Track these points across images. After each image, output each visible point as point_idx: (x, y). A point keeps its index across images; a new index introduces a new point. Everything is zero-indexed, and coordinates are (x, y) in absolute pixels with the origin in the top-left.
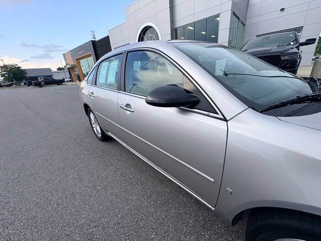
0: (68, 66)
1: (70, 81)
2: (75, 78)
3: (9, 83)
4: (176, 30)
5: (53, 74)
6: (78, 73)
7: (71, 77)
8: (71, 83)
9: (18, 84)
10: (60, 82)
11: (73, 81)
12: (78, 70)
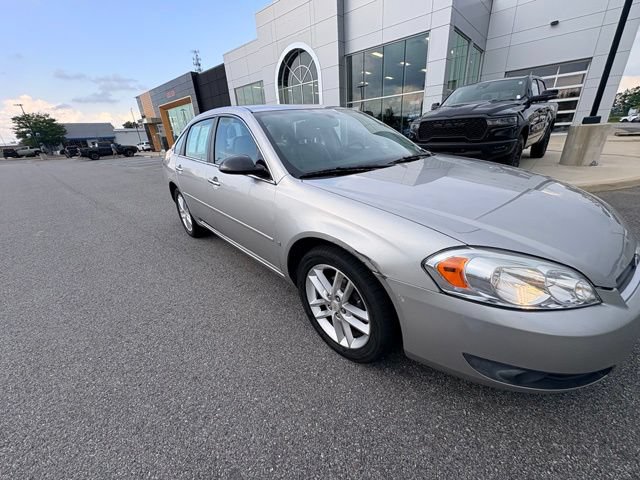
0: (145, 121)
1: (148, 150)
2: (157, 143)
3: (33, 150)
4: (350, 58)
5: (117, 135)
6: (165, 135)
7: (150, 142)
8: (151, 153)
9: (49, 153)
10: (130, 151)
11: (154, 150)
12: (163, 129)
